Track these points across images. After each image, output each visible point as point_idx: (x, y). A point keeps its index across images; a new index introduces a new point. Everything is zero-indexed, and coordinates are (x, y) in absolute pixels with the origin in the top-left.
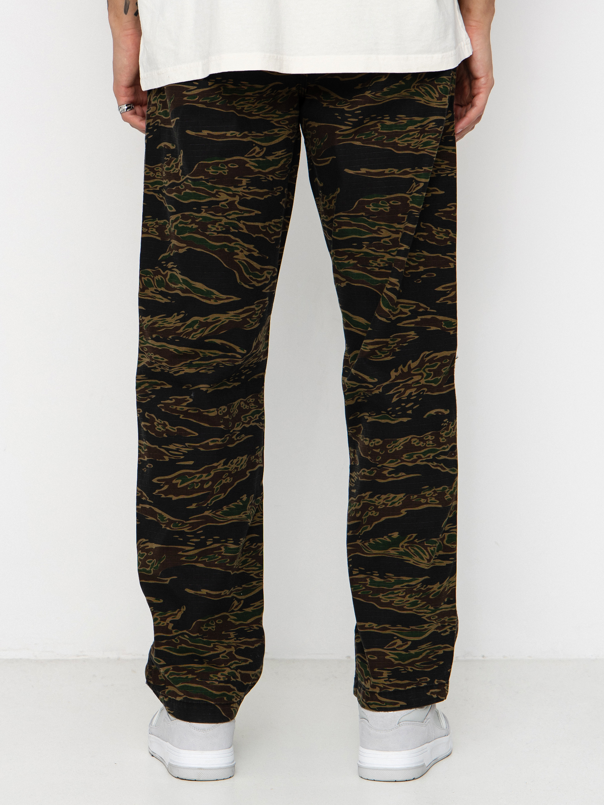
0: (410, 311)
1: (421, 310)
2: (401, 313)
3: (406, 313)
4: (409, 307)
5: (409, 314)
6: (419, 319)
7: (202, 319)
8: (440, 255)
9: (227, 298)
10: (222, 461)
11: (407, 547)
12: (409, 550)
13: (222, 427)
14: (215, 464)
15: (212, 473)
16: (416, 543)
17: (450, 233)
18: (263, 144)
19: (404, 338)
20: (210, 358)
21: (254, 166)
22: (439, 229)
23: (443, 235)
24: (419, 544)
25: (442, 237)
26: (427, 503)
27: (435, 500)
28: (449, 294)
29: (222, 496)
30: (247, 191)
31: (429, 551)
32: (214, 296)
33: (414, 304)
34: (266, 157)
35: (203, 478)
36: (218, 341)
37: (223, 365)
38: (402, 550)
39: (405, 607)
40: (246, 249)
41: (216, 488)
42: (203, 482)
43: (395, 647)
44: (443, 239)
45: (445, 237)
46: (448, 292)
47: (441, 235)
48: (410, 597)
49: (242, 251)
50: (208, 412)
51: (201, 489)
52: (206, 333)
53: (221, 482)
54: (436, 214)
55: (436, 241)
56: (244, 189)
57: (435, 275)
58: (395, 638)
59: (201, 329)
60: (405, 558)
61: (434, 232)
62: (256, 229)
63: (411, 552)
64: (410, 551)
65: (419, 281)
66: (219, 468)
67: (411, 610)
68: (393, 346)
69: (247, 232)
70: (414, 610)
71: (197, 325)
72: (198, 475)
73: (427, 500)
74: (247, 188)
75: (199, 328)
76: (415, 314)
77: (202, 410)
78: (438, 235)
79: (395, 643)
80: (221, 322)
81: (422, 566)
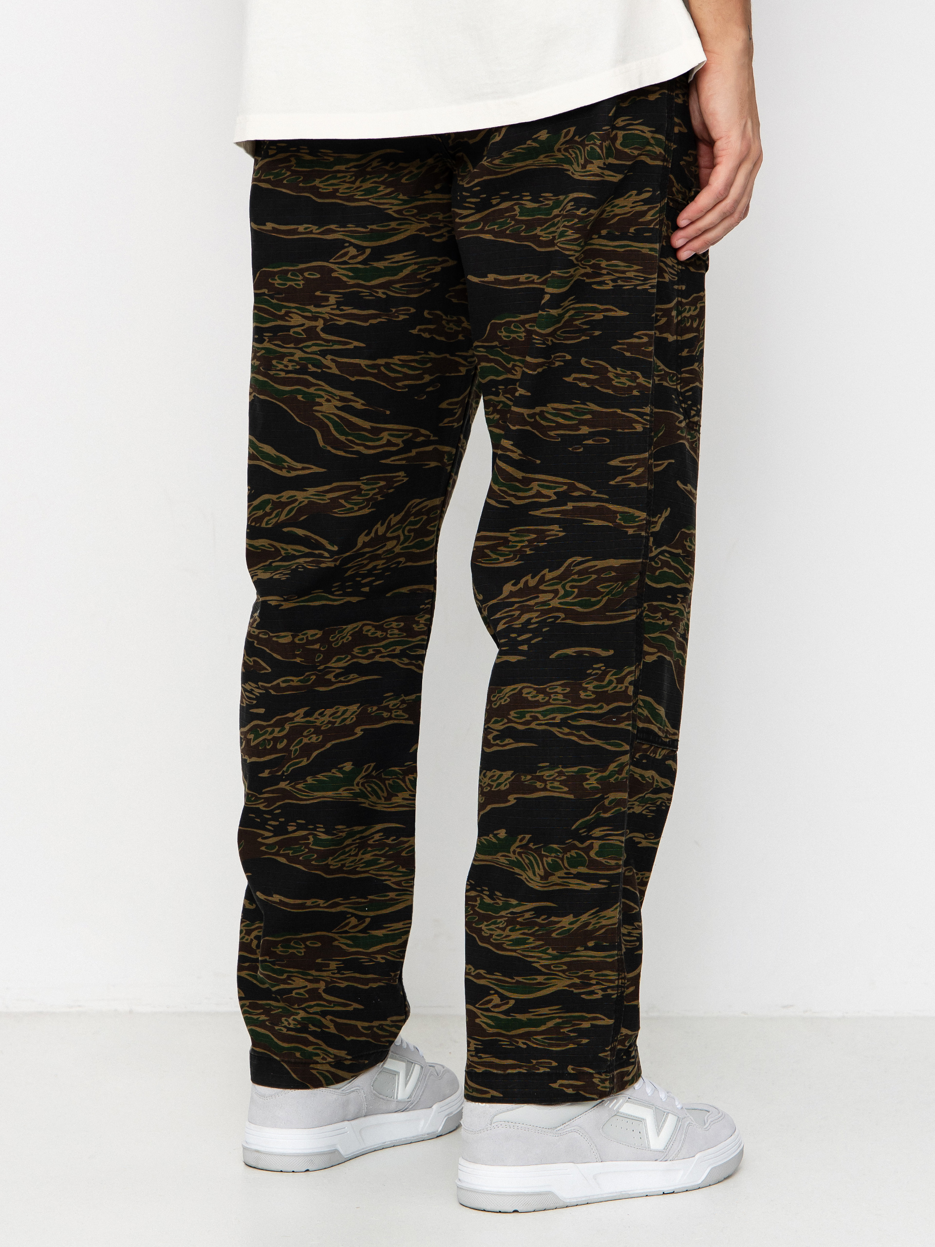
0: (555, 493)
1: (576, 494)
2: (539, 494)
3: (549, 497)
4: (555, 488)
5: (554, 497)
6: (570, 506)
7: (274, 497)
8: (619, 411)
9: (303, 469)
10: (302, 711)
11: (520, 854)
12: (522, 858)
13: (298, 660)
14: (290, 715)
15: (287, 727)
16: (531, 849)
17: (638, 378)
18: (365, 244)
19: (541, 535)
20: (294, 557)
21: (347, 276)
22: (619, 371)
23: (627, 379)
24: (535, 850)
25: (624, 384)
26: (545, 789)
27: (560, 786)
28: (631, 472)
29: (305, 762)
30: (338, 312)
31: (545, 863)
32: (285, 464)
33: (565, 484)
34: (371, 263)
35: (275, 734)
36: (300, 532)
37: (303, 567)
38: (513, 857)
39: (505, 946)
40: (338, 398)
41: (294, 749)
42: (276, 740)
43: (489, 1006)
44: (626, 386)
45: (629, 383)
46: (630, 468)
47: (623, 380)
48: (511, 930)
49: (328, 401)
50: (278, 637)
51: (274, 750)
52: (283, 517)
53: (301, 741)
54: (614, 348)
55: (614, 388)
56: (332, 309)
57: (608, 441)
58: (492, 992)
59: (275, 512)
60: (517, 870)
61: (610, 375)
62: (358, 370)
63: (526, 863)
64: (524, 861)
65: (579, 448)
66: (296, 720)
67: (515, 951)
68: (520, 545)
69: (338, 372)
70: (517, 952)
71: (270, 506)
72: (270, 729)
73: (546, 785)
74: (337, 308)
75: (273, 510)
76: (563, 498)
77: (271, 634)
78: (616, 380)
79: (490, 1001)
80: (298, 503)
81: (533, 885)
